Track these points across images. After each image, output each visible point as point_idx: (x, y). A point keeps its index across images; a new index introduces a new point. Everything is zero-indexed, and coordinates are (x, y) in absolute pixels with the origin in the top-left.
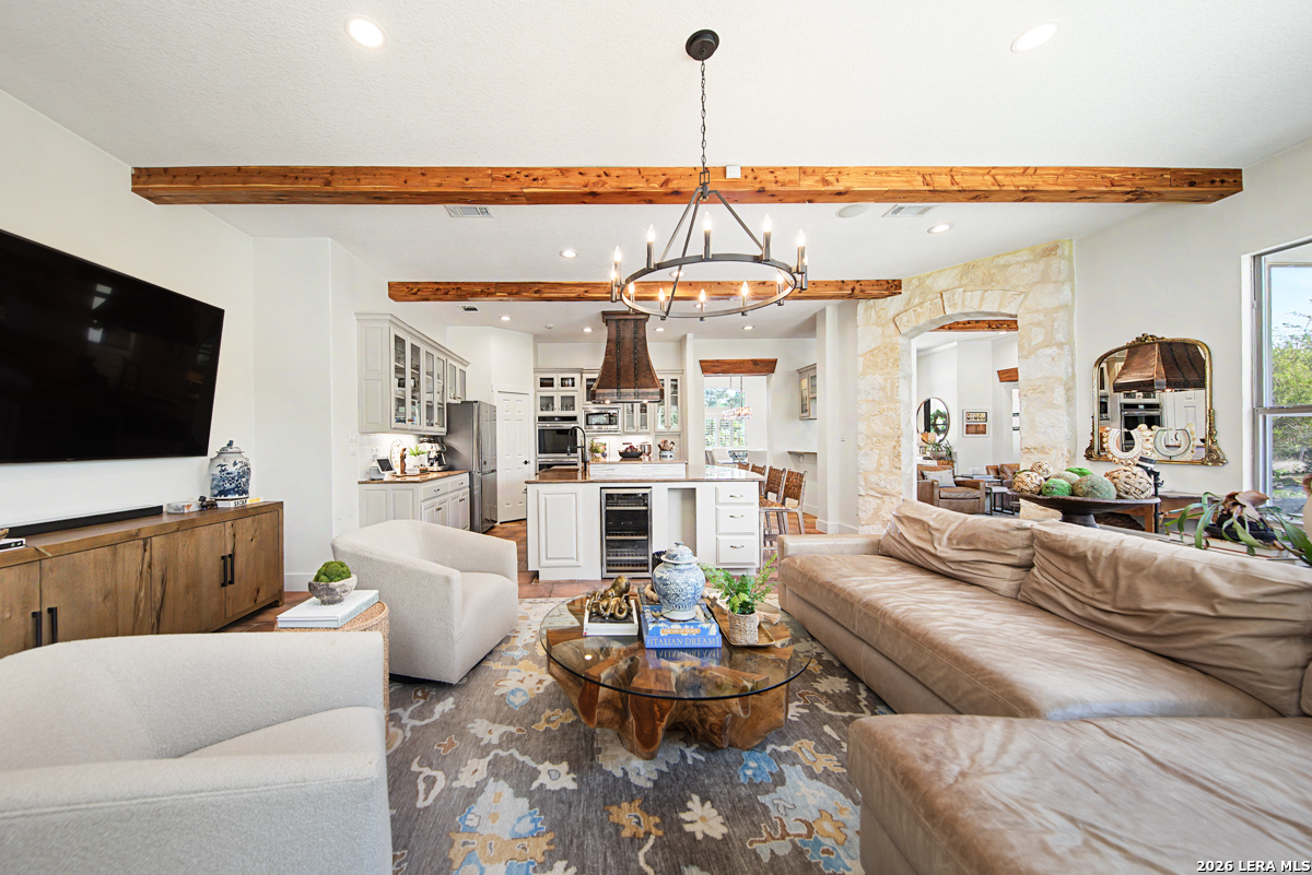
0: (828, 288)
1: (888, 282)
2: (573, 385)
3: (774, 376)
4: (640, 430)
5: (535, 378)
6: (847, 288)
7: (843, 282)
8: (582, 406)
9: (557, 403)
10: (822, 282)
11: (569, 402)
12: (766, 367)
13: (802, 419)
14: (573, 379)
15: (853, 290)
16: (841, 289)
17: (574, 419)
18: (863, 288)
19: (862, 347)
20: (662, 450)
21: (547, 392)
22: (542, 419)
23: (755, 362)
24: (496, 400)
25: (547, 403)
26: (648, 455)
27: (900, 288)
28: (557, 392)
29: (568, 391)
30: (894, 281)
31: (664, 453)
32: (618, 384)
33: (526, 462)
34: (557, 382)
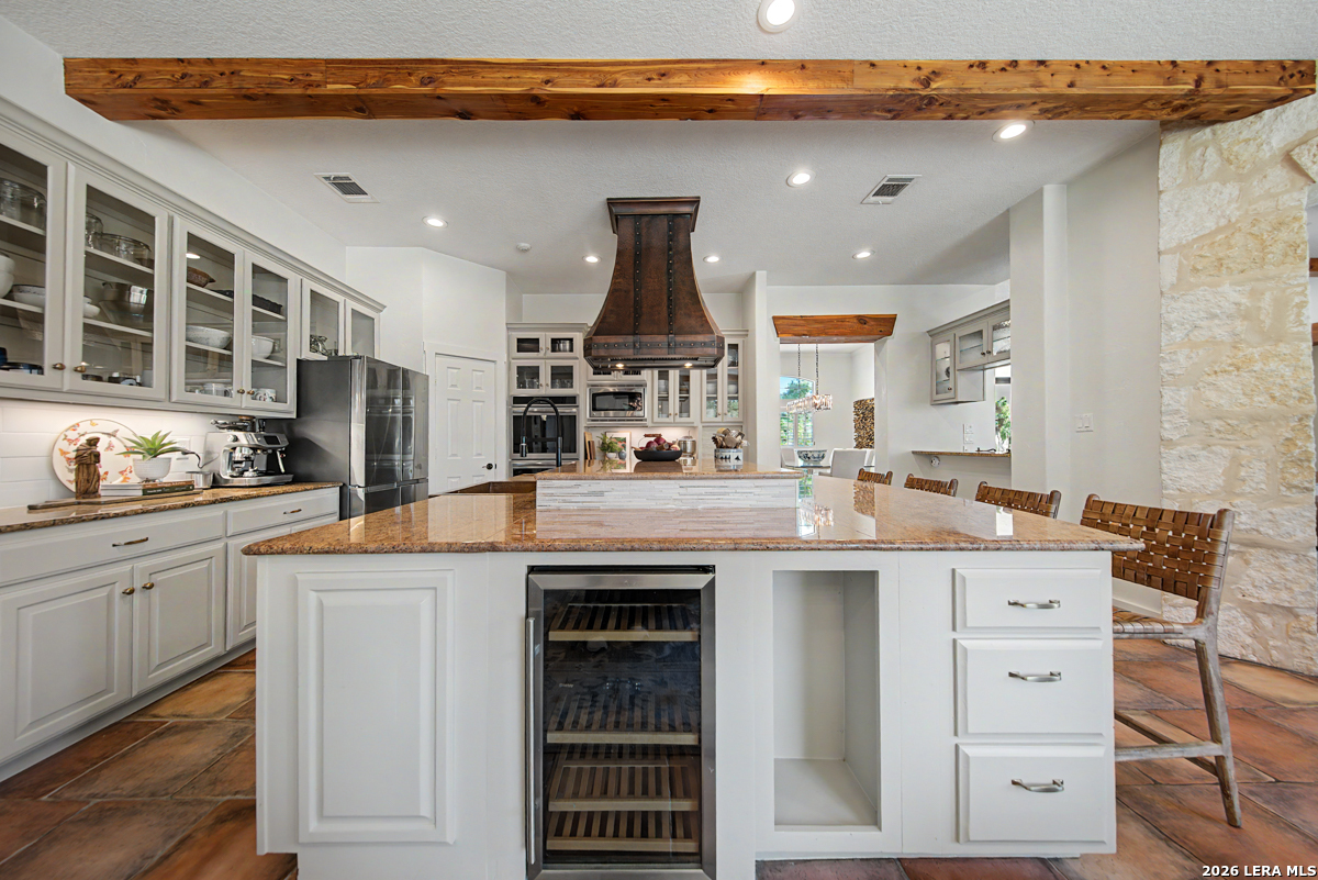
0: (1137, 78)
1: (1282, 65)
2: (571, 350)
3: (890, 342)
4: (678, 419)
5: (509, 338)
6: (1185, 77)
7: (1174, 63)
8: (584, 380)
9: (545, 376)
10: (1122, 65)
11: (563, 375)
12: (878, 327)
13: (936, 403)
14: (571, 340)
15: (1198, 83)
16: (1169, 81)
17: (572, 400)
18: (1223, 77)
19: (1170, 235)
20: (720, 446)
21: (528, 360)
22: (517, 400)
23: (862, 319)
24: (431, 368)
25: (527, 375)
26: (691, 455)
27: (1313, 81)
28: (544, 361)
29: (561, 360)
30: (1297, 62)
31: (726, 453)
32: (636, 327)
33: (490, 467)
34: (545, 344)
